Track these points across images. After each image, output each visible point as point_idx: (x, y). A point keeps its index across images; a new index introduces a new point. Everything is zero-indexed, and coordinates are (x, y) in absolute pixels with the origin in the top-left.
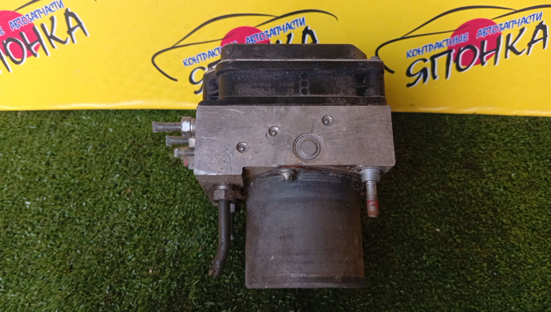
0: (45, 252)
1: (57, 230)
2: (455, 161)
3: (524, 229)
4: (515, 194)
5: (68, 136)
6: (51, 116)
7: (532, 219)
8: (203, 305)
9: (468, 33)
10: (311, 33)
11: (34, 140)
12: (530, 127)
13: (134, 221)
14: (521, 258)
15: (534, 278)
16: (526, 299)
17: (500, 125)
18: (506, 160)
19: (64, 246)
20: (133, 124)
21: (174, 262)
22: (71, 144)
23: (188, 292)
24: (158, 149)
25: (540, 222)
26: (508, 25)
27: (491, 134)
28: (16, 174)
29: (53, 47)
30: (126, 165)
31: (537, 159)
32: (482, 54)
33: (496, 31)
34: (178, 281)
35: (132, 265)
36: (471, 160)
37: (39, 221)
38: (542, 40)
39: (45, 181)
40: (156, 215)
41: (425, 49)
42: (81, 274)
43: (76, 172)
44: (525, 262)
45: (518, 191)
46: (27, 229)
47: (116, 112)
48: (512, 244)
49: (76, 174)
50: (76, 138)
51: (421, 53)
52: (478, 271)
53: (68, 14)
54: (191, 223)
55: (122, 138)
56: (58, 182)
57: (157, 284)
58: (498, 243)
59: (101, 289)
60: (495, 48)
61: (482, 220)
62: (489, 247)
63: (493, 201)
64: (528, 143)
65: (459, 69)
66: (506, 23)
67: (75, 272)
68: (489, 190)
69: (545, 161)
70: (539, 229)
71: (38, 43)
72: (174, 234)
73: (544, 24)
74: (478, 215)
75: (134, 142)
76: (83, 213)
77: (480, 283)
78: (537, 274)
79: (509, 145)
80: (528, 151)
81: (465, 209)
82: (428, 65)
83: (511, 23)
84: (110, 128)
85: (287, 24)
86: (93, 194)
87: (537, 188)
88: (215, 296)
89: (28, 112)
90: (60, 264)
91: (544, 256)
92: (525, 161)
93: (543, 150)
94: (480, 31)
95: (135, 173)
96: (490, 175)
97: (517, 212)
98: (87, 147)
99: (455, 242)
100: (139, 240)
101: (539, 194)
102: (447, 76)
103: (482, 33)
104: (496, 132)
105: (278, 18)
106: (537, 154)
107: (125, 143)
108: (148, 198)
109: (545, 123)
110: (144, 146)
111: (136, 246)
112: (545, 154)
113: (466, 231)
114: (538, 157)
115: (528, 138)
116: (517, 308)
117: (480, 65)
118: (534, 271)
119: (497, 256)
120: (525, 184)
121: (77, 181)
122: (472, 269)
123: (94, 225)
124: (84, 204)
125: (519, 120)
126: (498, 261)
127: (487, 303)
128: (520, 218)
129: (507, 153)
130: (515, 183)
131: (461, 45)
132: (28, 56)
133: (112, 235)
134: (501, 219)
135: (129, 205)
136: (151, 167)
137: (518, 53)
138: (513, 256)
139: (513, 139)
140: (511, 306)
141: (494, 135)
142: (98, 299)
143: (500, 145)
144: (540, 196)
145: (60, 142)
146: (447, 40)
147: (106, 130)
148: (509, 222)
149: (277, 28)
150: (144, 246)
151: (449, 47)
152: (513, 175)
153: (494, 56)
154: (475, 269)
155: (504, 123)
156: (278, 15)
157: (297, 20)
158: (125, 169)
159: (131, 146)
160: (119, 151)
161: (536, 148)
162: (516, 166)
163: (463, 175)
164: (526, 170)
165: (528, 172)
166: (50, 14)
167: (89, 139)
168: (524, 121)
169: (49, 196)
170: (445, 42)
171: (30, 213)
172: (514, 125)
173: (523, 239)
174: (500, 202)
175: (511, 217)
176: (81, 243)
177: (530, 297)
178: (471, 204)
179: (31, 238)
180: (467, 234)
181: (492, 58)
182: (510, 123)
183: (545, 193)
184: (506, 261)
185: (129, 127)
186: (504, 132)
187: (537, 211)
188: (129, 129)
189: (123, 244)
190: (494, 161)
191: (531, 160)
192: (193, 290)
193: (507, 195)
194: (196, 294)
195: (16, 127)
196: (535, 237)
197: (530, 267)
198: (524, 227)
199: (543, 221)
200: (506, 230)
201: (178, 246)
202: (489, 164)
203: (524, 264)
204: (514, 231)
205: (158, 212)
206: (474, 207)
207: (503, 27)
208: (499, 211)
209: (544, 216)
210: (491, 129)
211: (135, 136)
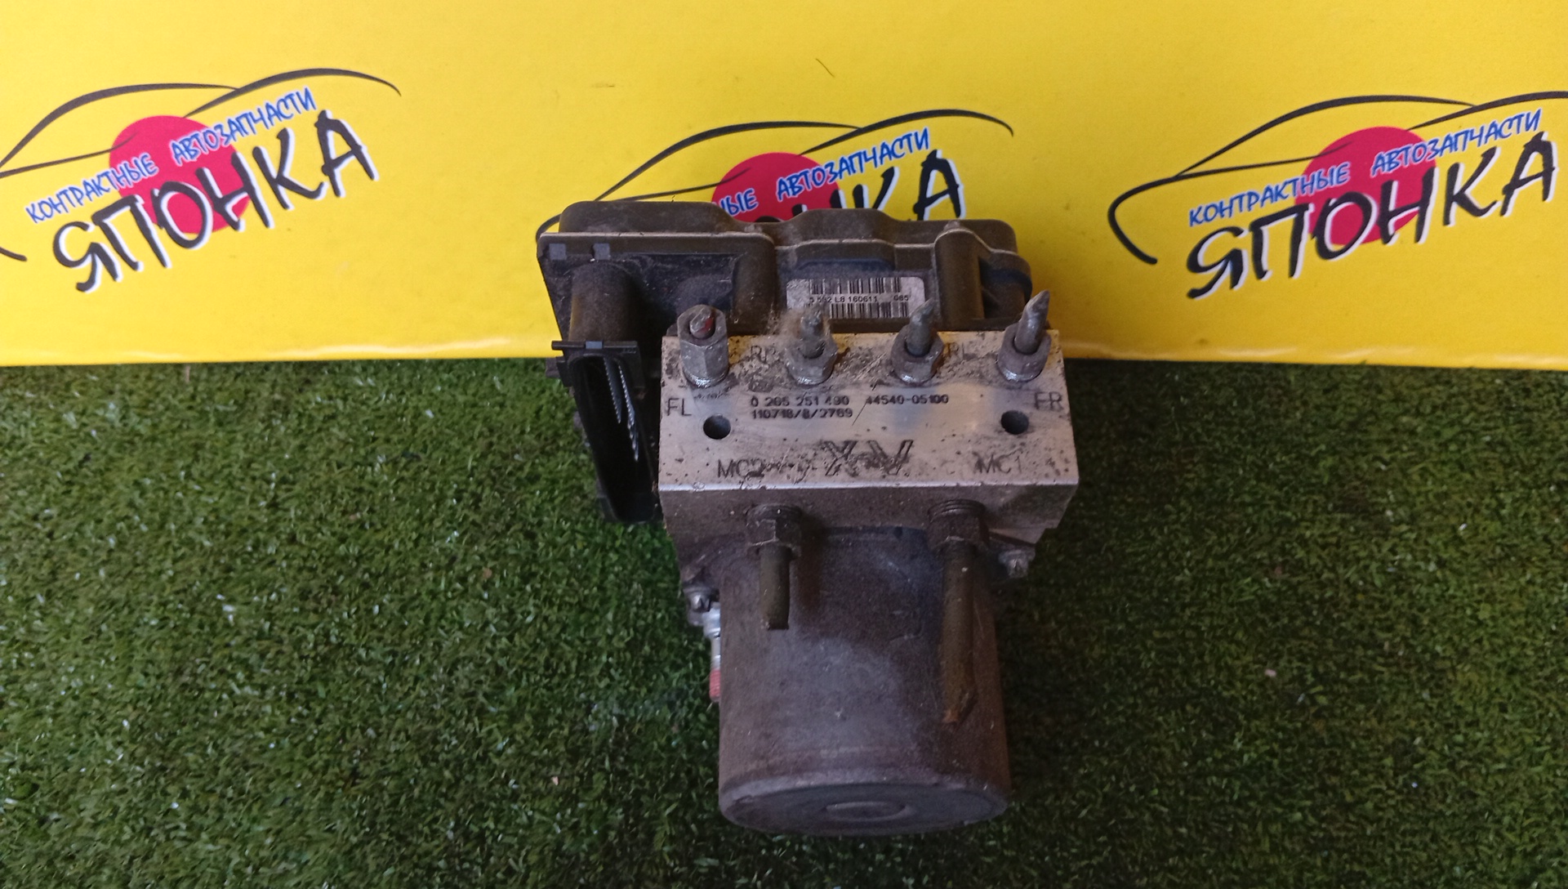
0: (285, 734)
1: (312, 679)
2: (1312, 493)
3: (1487, 668)
4: (1465, 578)
5: (320, 430)
6: (270, 376)
7: (1509, 643)
8: (691, 866)
9: (1349, 164)
10: (944, 167)
11: (232, 441)
12: (1508, 400)
13: (504, 653)
14: (1480, 746)
15: (1511, 794)
16: (1491, 847)
17: (1429, 395)
18: (1445, 488)
19: (335, 718)
20: (485, 397)
21: (613, 759)
22: (331, 451)
23: (651, 834)
24: (552, 464)
25: (1530, 652)
26: (1451, 143)
27: (1405, 419)
28: (191, 534)
29: (284, 206)
30: (476, 507)
31: (1524, 484)
32: (1385, 216)
33: (1420, 159)
34: (627, 807)
35: (507, 764)
36: (1356, 488)
37: (262, 656)
38: (1540, 179)
39: (271, 550)
40: (558, 636)
41: (1236, 202)
42: (382, 789)
43: (349, 526)
44: (1489, 755)
45: (1474, 570)
46: (233, 676)
47: (439, 365)
48: (1458, 708)
49: (348, 533)
50: (342, 435)
51: (1226, 213)
52: (1371, 777)
53: (325, 124)
54: (648, 660)
55: (460, 434)
56: (304, 553)
57: (572, 815)
58: (1421, 705)
59: (435, 826)
60: (1418, 198)
61: (1381, 646)
62: (1398, 717)
63: (1411, 596)
64: (1502, 443)
65: (1324, 253)
66: (1448, 138)
67: (365, 785)
68: (1400, 567)
69: (1545, 490)
70: (1527, 670)
71: (245, 195)
72: (608, 687)
73: (1544, 138)
74: (1372, 635)
75: (491, 444)
76: (375, 633)
77: (1377, 808)
78: (1520, 784)
79: (1453, 447)
80: (1502, 462)
81: (1340, 620)
82: (1245, 242)
83: (1461, 138)
84: (426, 408)
85: (884, 146)
86: (396, 583)
87: (1524, 563)
88: (717, 844)
89: (210, 367)
90: (327, 765)
91: (1538, 739)
92: (1494, 492)
93: (1539, 460)
94: (1381, 158)
95: (499, 527)
96: (1404, 528)
97: (1470, 625)
98: (370, 459)
99: (1314, 703)
100: (522, 701)
101: (1528, 576)
102: (1292, 272)
103: (1385, 163)
104: (1418, 414)
105: (860, 131)
106: (1524, 471)
107: (469, 448)
108: (536, 593)
109: (1547, 388)
110: (517, 457)
111: (513, 717)
112: (1545, 470)
113: (1343, 675)
114: (1526, 479)
115: (1502, 430)
116: (1467, 870)
117: (1379, 242)
118: (1511, 776)
119: (1418, 740)
120: (1493, 552)
121: (354, 550)
122: (1356, 772)
123: (404, 664)
124: (376, 609)
125: (1479, 380)
126: (1422, 751)
127: (1393, 858)
128: (1479, 641)
129: (1446, 469)
130: (1467, 548)
131: (1330, 193)
132: (216, 227)
133: (450, 689)
134: (1430, 644)
135: (491, 612)
136: (538, 511)
137: (1477, 212)
138: (1459, 738)
139: (1463, 432)
140: (1452, 866)
141: (1415, 422)
142: (427, 853)
143: (1430, 449)
144: (1530, 582)
145: (302, 447)
146: (1294, 181)
147: (418, 415)
148: (1450, 652)
149: (859, 155)
150: (535, 717)
151: (1299, 199)
152: (1463, 527)
153: (1415, 220)
154: (1364, 773)
155: (1440, 388)
156: (862, 125)
157: (908, 137)
158: (473, 517)
159: (484, 456)
160: (455, 471)
161: (1522, 455)
162: (1469, 505)
163: (1335, 529)
164: (1496, 514)
165: (1501, 518)
166: (278, 125)
167: (374, 439)
168: (1492, 382)
169: (284, 590)
170: (1290, 187)
171: (238, 633)
172: (1466, 395)
173: (1485, 695)
174: (1428, 599)
175: (1456, 638)
176: (374, 709)
177: (1499, 844)
178: (1354, 605)
179: (245, 699)
180: (1344, 682)
181: (1411, 226)
182: (1455, 390)
183: (1544, 574)
184: (1441, 752)
185: (474, 405)
186: (1439, 413)
187: (1521, 621)
188: (475, 410)
189: (482, 712)
190: (1413, 490)
191: (1510, 487)
192: (664, 830)
193: (1446, 581)
194: (671, 839)
195: (182, 406)
196: (1515, 689)
197: (1502, 766)
198: (1488, 664)
199: (1537, 650)
200: (1443, 671)
201: (621, 718)
202: (1401, 498)
203: (1488, 760)
204: (1464, 673)
205: (563, 630)
206: (1363, 614)
207: (1439, 146)
208: (1426, 622)
209: (1541, 637)
210: (1407, 405)
211: (491, 431)
